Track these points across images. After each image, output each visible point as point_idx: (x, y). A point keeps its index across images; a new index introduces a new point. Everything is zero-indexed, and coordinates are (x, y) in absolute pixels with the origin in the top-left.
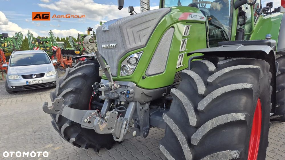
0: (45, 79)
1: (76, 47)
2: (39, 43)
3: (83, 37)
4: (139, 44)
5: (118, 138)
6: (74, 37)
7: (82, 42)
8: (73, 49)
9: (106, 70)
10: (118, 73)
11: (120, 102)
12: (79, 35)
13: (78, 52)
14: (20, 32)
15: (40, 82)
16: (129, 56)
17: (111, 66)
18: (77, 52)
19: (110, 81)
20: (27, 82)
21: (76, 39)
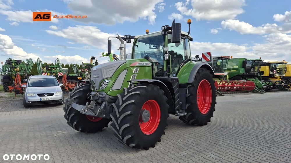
0: (54, 97)
1: (79, 74)
2: (47, 69)
3: (86, 66)
4: (109, 76)
5: (96, 115)
6: (78, 64)
7: (84, 69)
8: (76, 75)
9: (94, 87)
10: (99, 88)
11: (99, 101)
12: (83, 64)
13: (81, 78)
14: (30, 59)
15: (50, 100)
16: (104, 81)
17: (96, 85)
18: (79, 78)
19: (95, 92)
20: (40, 99)
21: (80, 66)
